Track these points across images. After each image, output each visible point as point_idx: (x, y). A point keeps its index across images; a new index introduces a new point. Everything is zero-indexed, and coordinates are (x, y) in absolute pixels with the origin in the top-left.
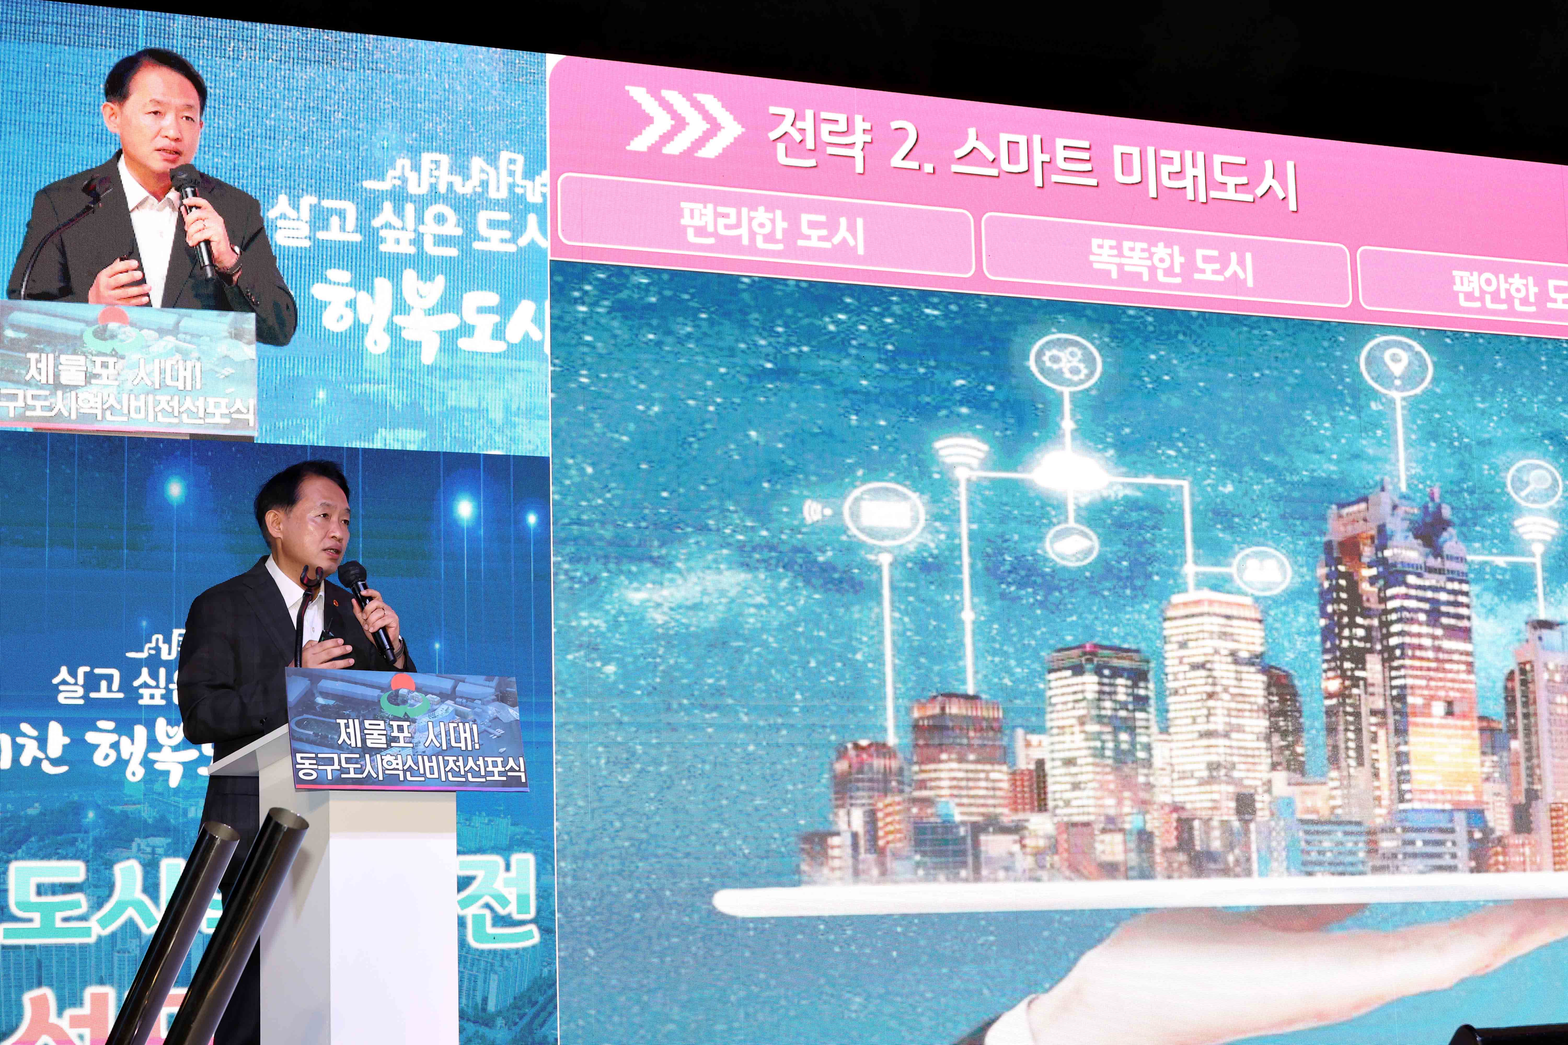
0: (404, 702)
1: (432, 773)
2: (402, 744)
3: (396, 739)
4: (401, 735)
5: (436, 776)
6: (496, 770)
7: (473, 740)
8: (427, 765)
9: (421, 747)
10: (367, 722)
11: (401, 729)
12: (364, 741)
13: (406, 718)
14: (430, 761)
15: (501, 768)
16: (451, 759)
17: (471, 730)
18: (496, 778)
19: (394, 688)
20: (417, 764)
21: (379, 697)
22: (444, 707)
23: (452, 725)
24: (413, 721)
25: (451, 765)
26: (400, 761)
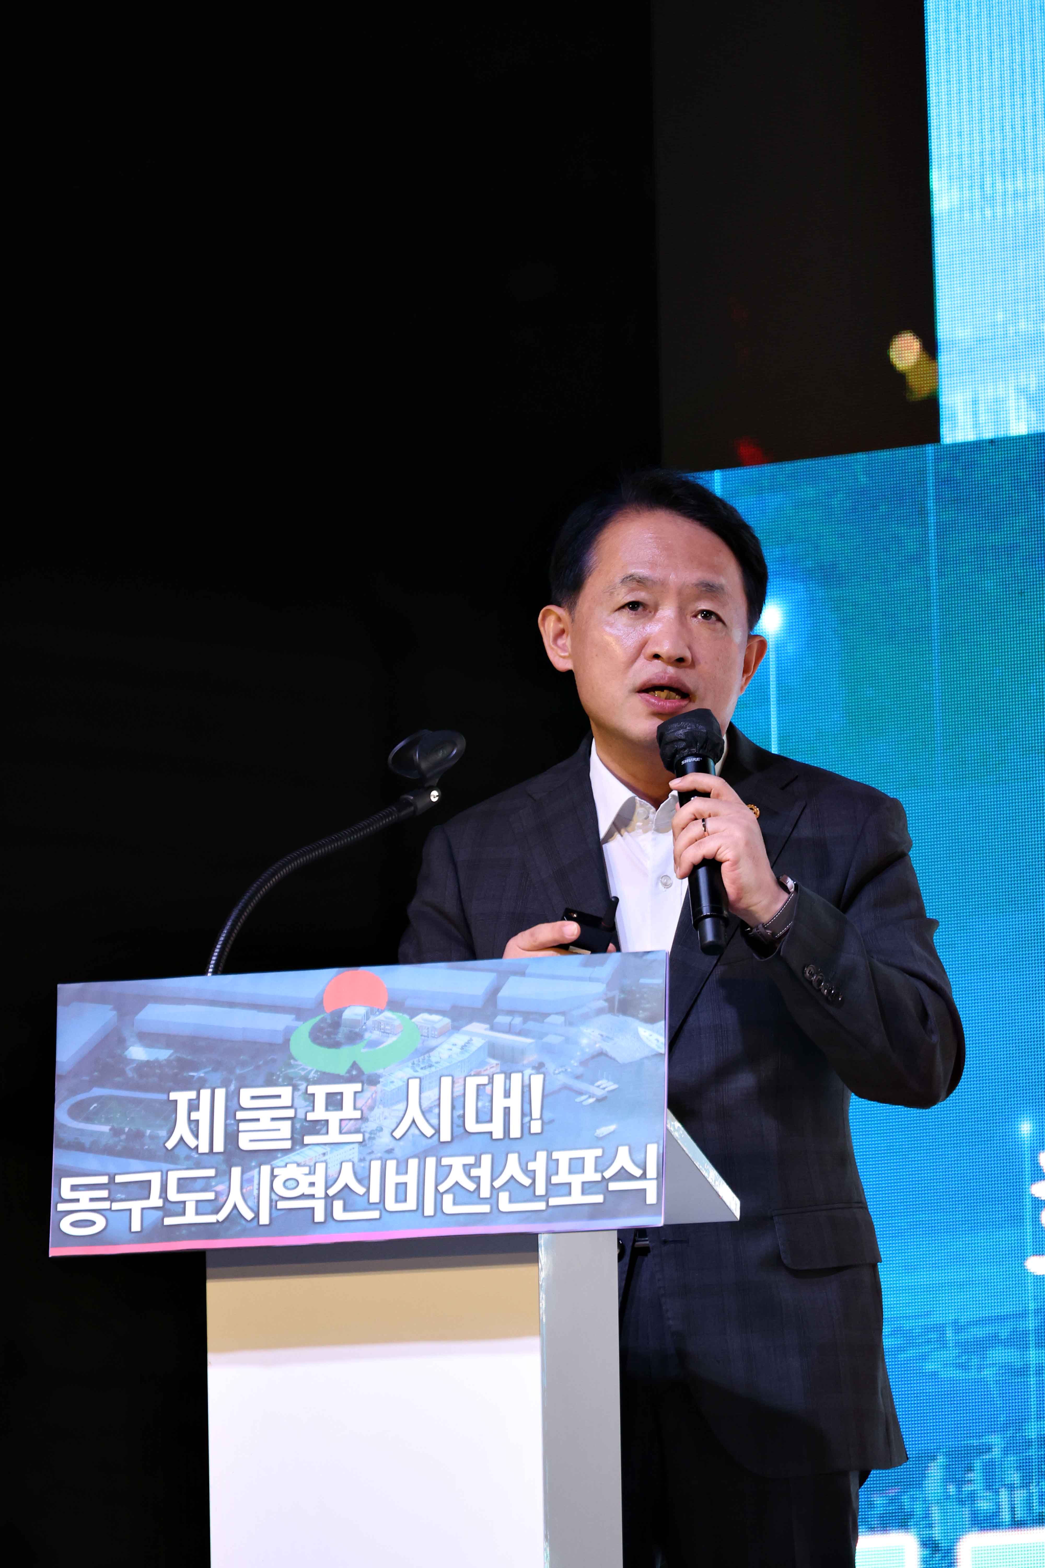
0: (354, 1037)
1: (402, 1196)
2: (334, 1135)
3: (319, 1127)
4: (334, 1117)
5: (411, 1204)
6: (576, 1181)
7: (526, 1113)
8: (392, 1179)
9: (384, 1140)
10: (246, 1095)
11: (334, 1102)
12: (232, 1137)
13: (355, 1075)
14: (402, 1169)
15: (591, 1175)
16: (457, 1163)
17: (526, 1090)
18: (577, 1197)
19: (329, 1008)
20: (363, 1179)
21: (288, 1032)
22: (459, 1039)
23: (472, 1083)
24: (373, 1080)
25: (457, 1175)
26: (319, 1178)
